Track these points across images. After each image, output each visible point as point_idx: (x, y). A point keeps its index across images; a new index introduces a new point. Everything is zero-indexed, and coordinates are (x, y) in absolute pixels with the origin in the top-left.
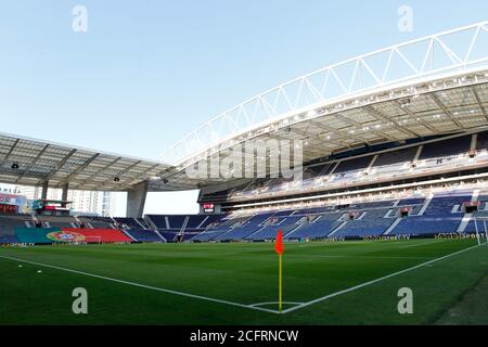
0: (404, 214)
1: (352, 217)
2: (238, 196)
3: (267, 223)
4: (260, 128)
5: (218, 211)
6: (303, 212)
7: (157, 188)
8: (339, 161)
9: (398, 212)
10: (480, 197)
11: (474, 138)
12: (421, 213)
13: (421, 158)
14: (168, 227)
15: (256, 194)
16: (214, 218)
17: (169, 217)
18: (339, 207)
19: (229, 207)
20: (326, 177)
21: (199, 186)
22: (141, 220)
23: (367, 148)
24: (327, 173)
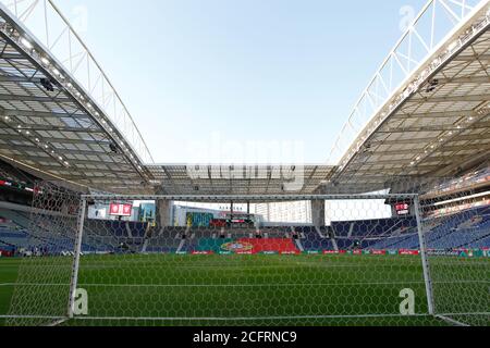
4: (397, 95)
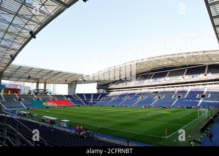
0: (179, 97)
1: (159, 97)
2: (113, 86)
3: (126, 98)
5: (105, 92)
6: (140, 94)
7: (80, 83)
8: (154, 73)
9: (177, 96)
10: (207, 92)
11: (207, 67)
12: (185, 97)
13: (186, 74)
14: (86, 99)
15: (120, 85)
16: (103, 95)
17: (85, 94)
18: (154, 93)
19: (109, 90)
20: (149, 80)
21: (97, 82)
22: (74, 96)
23: (166, 68)
24: (149, 78)
